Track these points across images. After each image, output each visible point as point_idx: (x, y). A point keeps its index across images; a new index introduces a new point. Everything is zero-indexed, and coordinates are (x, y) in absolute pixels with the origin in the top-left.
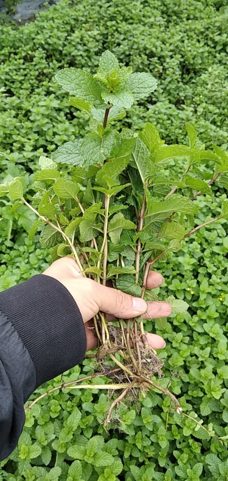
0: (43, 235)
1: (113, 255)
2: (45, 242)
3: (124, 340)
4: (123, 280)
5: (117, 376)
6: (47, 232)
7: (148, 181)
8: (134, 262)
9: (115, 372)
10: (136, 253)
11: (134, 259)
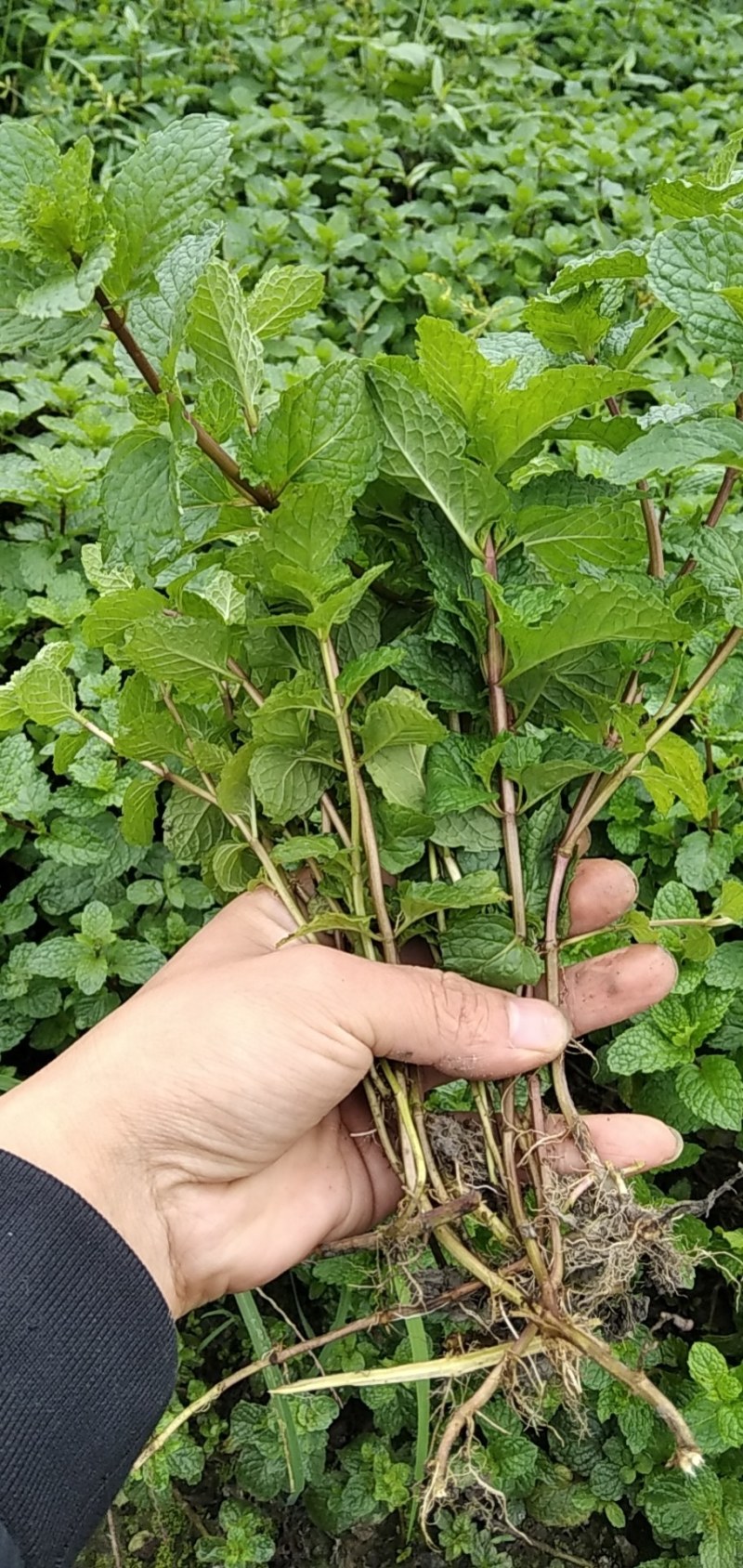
0: (171, 819)
1: (401, 846)
2: (186, 839)
3: (496, 1165)
4: (465, 935)
5: (470, 1313)
6: (185, 805)
7: (492, 532)
8: (498, 854)
9: (462, 1296)
10: (501, 822)
11: (498, 845)
